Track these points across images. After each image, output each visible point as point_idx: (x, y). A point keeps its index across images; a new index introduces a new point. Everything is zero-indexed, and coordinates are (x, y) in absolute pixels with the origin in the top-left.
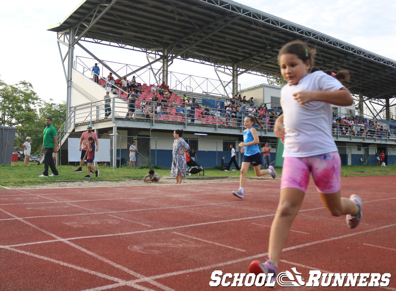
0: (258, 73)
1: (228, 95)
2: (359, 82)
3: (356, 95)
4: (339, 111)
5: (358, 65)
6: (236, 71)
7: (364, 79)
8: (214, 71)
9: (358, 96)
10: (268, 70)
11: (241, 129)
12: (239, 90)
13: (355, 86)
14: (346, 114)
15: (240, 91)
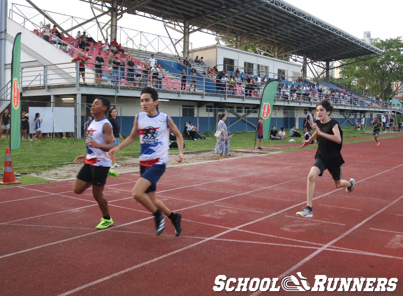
0: (210, 32)
1: (178, 54)
2: (305, 46)
3: (300, 57)
4: (286, 74)
5: (306, 30)
6: (187, 29)
7: (310, 42)
8: (164, 27)
9: (302, 57)
10: (220, 29)
11: (203, 95)
12: (190, 48)
13: (302, 49)
14: (292, 77)
15: (191, 51)
